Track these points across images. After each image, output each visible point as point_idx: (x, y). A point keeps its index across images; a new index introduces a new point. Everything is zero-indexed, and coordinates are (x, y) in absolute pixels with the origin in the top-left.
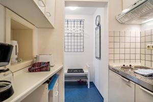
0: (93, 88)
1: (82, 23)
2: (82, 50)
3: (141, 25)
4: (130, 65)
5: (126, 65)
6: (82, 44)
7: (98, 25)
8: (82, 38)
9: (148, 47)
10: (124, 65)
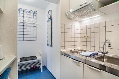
0: (45, 72)
1: (35, 15)
2: (35, 39)
3: (80, 21)
4: (75, 50)
5: (72, 50)
6: (35, 33)
7: (50, 18)
8: (35, 28)
9: (85, 36)
10: (71, 50)
